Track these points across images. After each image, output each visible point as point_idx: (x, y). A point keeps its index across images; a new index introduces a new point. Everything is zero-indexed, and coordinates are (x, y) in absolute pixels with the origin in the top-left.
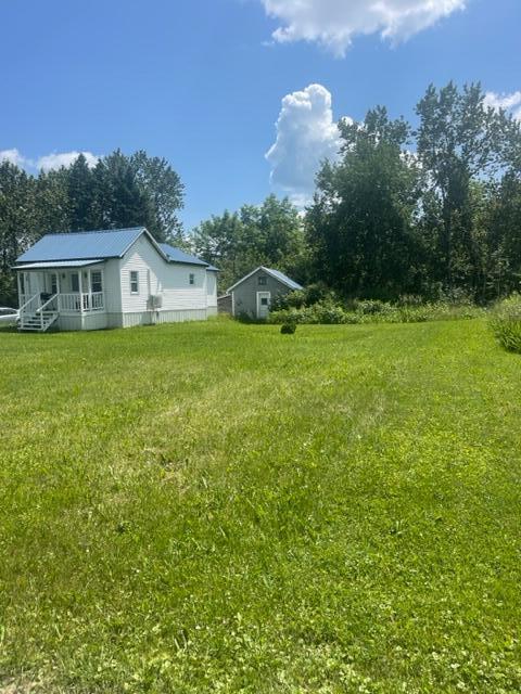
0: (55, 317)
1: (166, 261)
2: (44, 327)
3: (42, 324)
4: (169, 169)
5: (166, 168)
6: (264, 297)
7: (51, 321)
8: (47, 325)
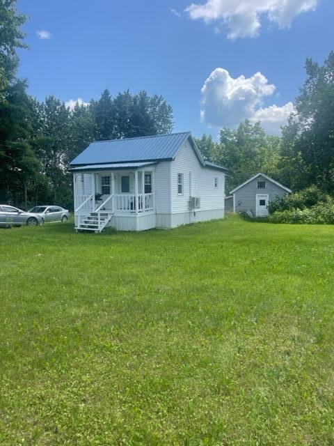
0: (109, 217)
1: (201, 165)
2: (100, 228)
3: (99, 225)
4: (164, 103)
5: (161, 103)
6: (262, 198)
7: (106, 221)
8: (103, 226)
